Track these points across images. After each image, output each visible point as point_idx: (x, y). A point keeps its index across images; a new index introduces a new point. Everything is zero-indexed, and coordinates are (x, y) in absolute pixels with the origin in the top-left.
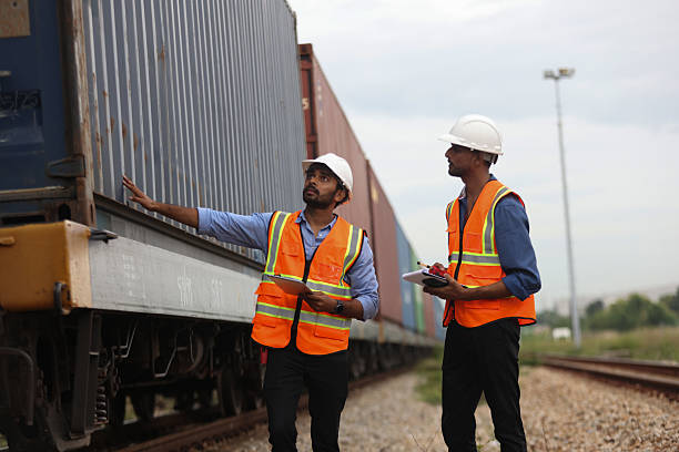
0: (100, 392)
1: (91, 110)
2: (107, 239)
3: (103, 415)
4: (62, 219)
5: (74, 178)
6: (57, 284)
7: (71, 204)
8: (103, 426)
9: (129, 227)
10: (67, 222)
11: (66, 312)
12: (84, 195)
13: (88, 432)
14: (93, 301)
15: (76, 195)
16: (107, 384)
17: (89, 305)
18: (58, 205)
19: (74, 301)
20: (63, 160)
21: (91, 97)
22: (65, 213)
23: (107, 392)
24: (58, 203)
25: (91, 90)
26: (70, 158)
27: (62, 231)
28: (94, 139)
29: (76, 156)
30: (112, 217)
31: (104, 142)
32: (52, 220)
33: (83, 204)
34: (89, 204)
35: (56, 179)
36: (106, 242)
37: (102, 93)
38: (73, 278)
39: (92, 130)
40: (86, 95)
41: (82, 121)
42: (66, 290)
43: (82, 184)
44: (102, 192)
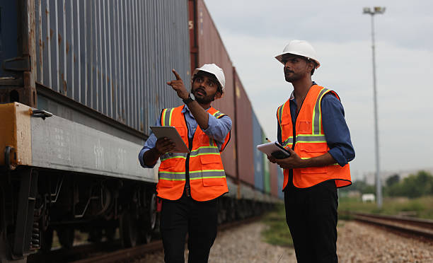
0: (35, 226)
1: (36, 23)
2: (44, 116)
3: (36, 243)
4: (12, 101)
5: (23, 71)
6: (7, 147)
7: (19, 90)
8: (36, 251)
9: (60, 109)
10: (16, 103)
11: (13, 168)
12: (29, 84)
13: (26, 255)
14: (32, 160)
15: (24, 84)
16: (40, 221)
17: (30, 164)
18: (10, 91)
19: (19, 160)
20: (15, 58)
21: (37, 14)
22: (15, 97)
23: (40, 227)
24: (10, 89)
25: (37, 8)
26: (19, 57)
27: (12, 111)
28: (38, 44)
29: (24, 56)
30: (49, 102)
31: (45, 46)
32: (5, 101)
33: (28, 90)
34: (32, 91)
35: (8, 72)
36: (44, 119)
37: (45, 11)
38: (19, 144)
39: (37, 38)
40: (33, 12)
41: (29, 31)
42: (14, 152)
43: (28, 76)
44: (42, 82)
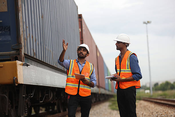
0: (25, 106)
1: (23, 31)
2: (27, 65)
3: (26, 112)
4: (16, 60)
5: (19, 49)
6: (14, 77)
7: (18, 56)
8: (26, 115)
9: (33, 62)
10: (17, 61)
11: (17, 85)
14: (24, 82)
15: (20, 54)
16: (27, 104)
17: (23, 83)
18: (14, 56)
19: (19, 82)
20: (16, 44)
21: (23, 28)
22: (16, 59)
23: (27, 106)
24: (15, 56)
25: (23, 26)
26: (18, 44)
27: (16, 64)
28: (24, 39)
29: (19, 44)
30: (29, 60)
31: (27, 40)
32: (13, 60)
33: (21, 56)
34: (23, 56)
35: (14, 49)
36: (27, 66)
37: (26, 27)
38: (18, 76)
39: (24, 37)
40: (22, 27)
41: (21, 34)
42: (17, 79)
43: (21, 51)
44: (26, 53)
